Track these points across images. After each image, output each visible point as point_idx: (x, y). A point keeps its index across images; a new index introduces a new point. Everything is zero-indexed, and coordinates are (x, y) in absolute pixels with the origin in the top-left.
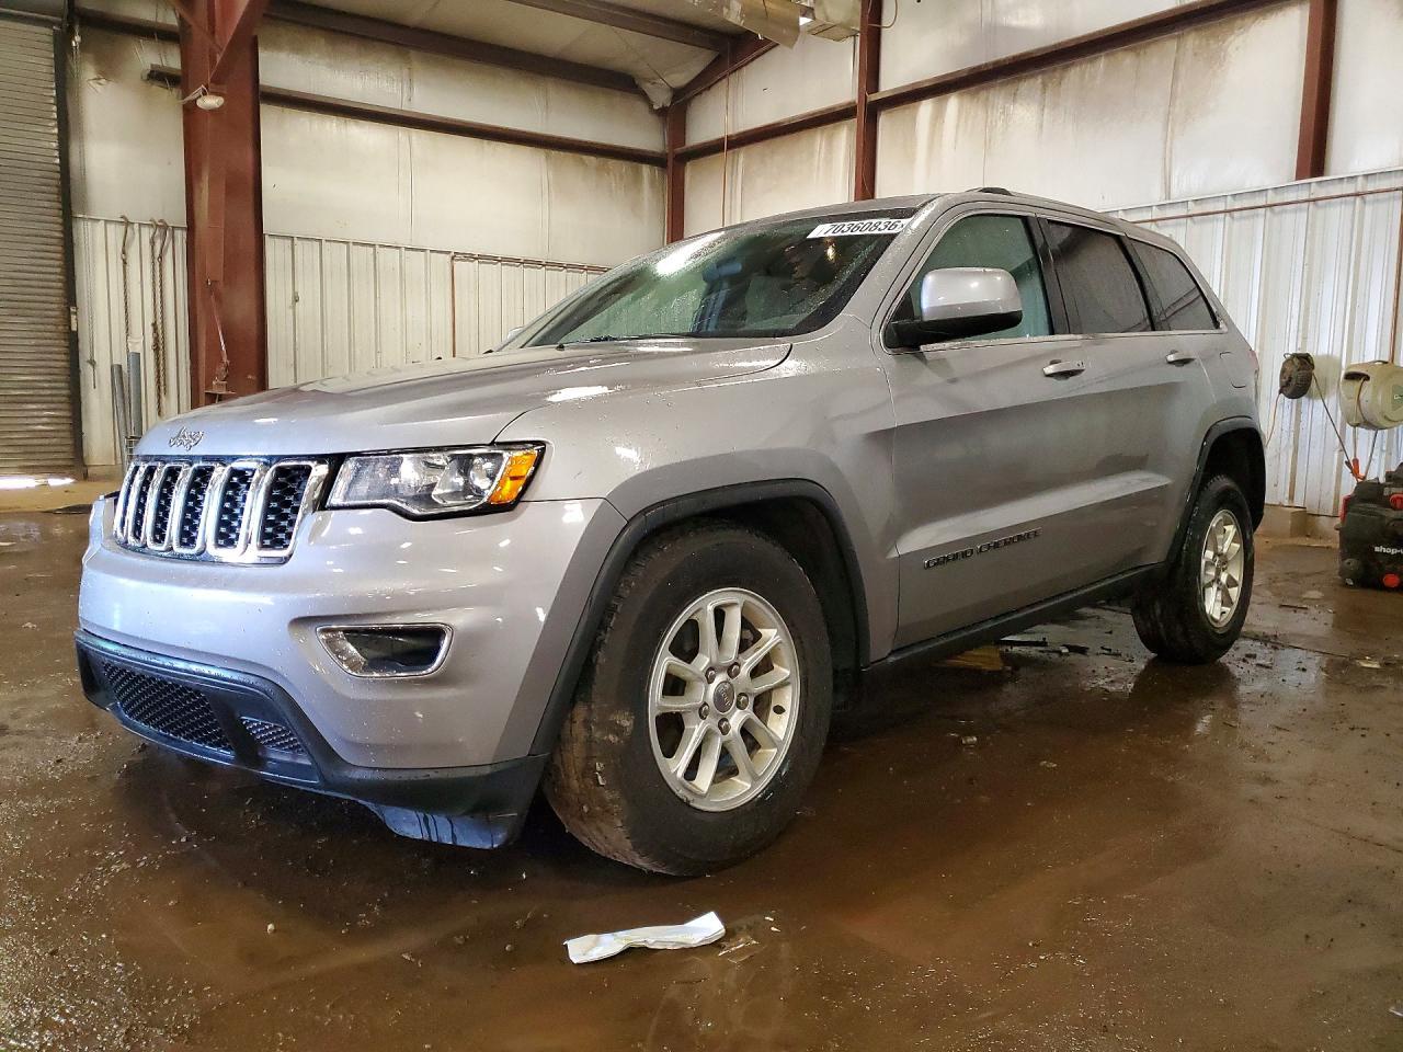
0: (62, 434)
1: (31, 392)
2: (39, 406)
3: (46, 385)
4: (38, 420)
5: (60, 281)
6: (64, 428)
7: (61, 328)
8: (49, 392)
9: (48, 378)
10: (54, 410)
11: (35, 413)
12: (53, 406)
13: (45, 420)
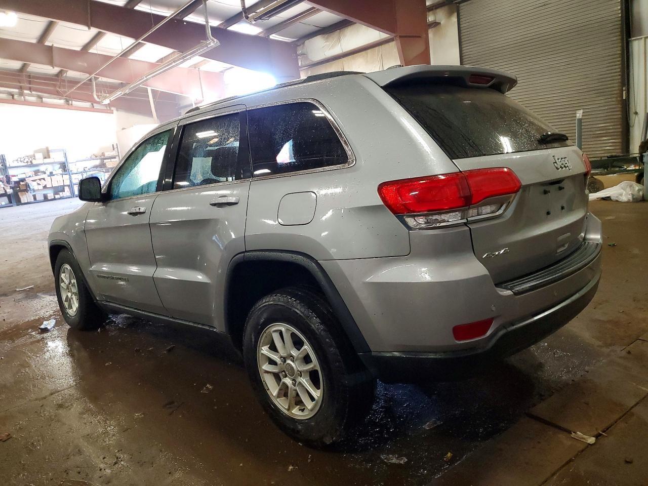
0: (617, 151)
1: (604, 132)
2: (608, 138)
3: (611, 127)
4: (607, 145)
5: (619, 75)
6: (618, 147)
7: (619, 98)
8: (612, 131)
9: (612, 124)
10: (614, 139)
11: (607, 142)
12: (613, 137)
13: (611, 144)
